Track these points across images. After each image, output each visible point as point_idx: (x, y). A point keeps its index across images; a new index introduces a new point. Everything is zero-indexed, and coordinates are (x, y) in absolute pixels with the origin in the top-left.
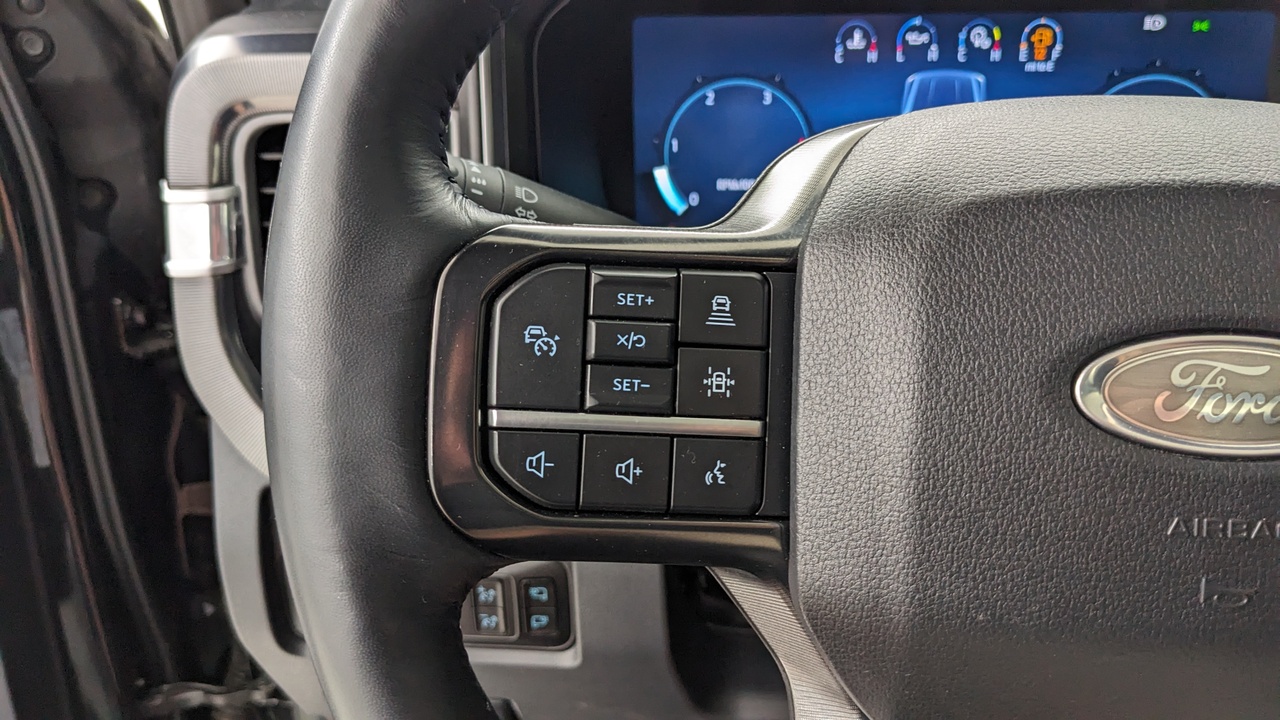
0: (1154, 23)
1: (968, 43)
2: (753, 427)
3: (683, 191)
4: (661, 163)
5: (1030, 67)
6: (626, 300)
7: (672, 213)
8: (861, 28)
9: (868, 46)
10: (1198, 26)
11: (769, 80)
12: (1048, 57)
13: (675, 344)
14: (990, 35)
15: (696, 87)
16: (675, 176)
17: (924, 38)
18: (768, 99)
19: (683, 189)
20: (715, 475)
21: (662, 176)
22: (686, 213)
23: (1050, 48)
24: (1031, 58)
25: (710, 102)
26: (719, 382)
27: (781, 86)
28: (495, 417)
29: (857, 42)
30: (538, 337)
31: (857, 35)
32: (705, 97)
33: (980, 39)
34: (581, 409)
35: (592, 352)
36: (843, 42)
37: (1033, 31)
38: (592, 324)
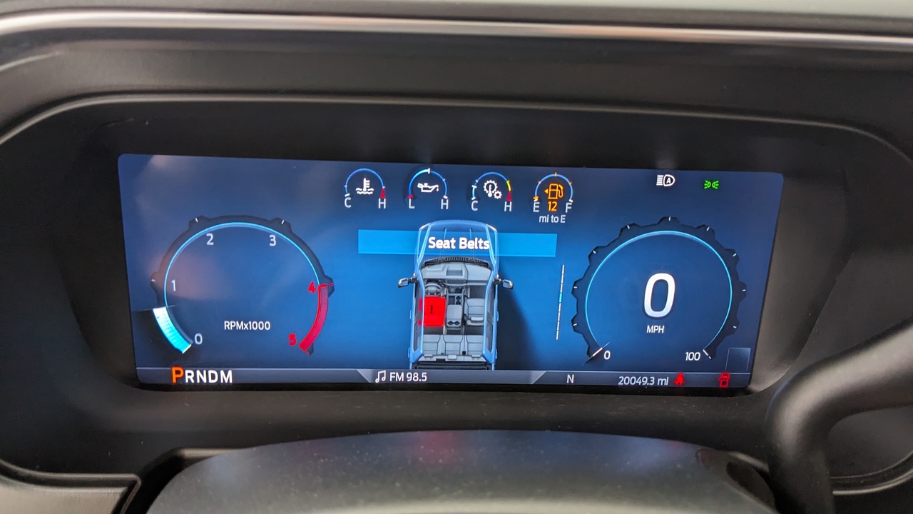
1: (481, 194)
3: (187, 330)
4: (160, 305)
5: (543, 219)
7: (177, 352)
8: (370, 177)
9: (378, 193)
10: (708, 184)
11: (274, 223)
12: (560, 210)
14: (502, 186)
15: (193, 228)
16: (176, 316)
17: (435, 186)
18: (274, 242)
19: (186, 326)
21: (162, 315)
22: (190, 352)
23: (562, 202)
24: (544, 210)
27: (287, 229)
29: (366, 188)
31: (366, 181)
32: (205, 238)
33: (493, 192)
36: (352, 188)
37: (545, 185)
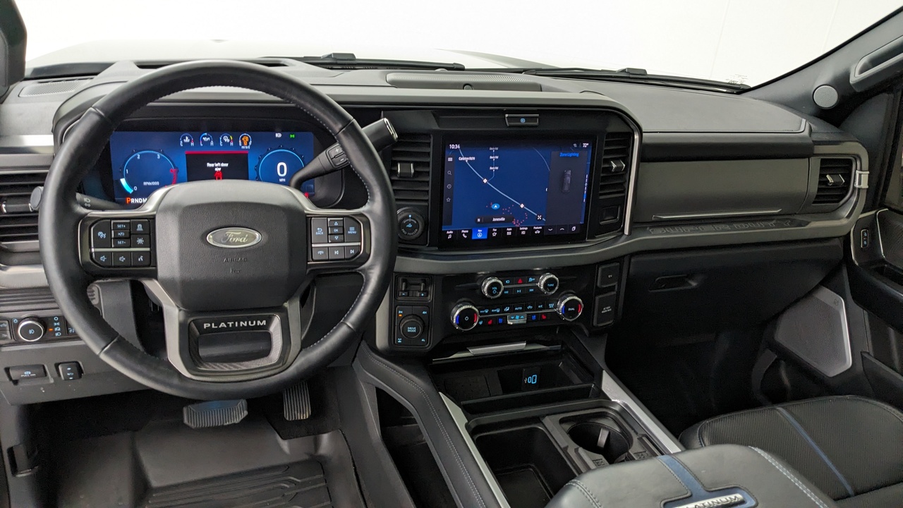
0: (278, 135)
1: (223, 140)
2: (148, 249)
3: (131, 186)
4: (123, 177)
5: (243, 147)
6: (119, 226)
7: (129, 193)
8: (188, 136)
9: (191, 141)
10: (292, 136)
11: (159, 151)
12: (248, 145)
13: (130, 234)
14: (229, 138)
15: (133, 153)
16: (128, 181)
17: (209, 139)
18: (159, 157)
19: (131, 185)
20: (141, 259)
21: (123, 181)
22: (133, 193)
23: (248, 143)
25: (139, 158)
26: (140, 241)
27: (163, 153)
28: (93, 250)
29: (187, 140)
30: (101, 234)
31: (187, 138)
32: (137, 156)
33: (227, 140)
34: (111, 247)
35: (113, 236)
36: (182, 140)
37: (242, 137)
38: (113, 232)
